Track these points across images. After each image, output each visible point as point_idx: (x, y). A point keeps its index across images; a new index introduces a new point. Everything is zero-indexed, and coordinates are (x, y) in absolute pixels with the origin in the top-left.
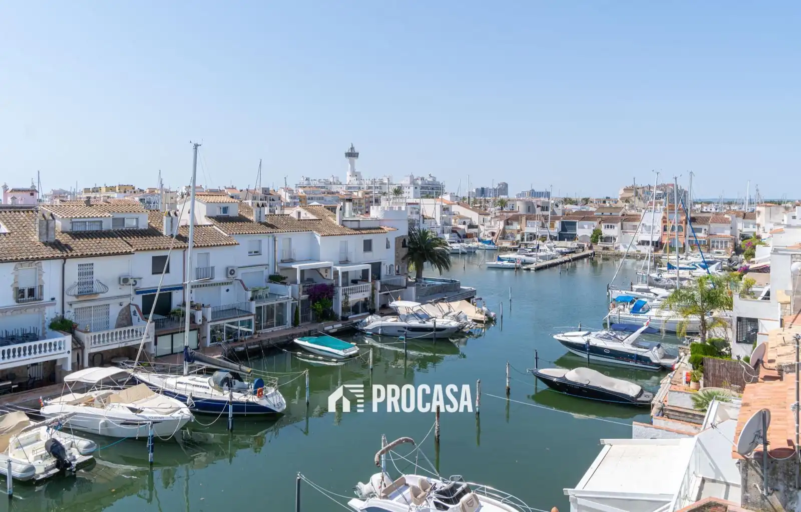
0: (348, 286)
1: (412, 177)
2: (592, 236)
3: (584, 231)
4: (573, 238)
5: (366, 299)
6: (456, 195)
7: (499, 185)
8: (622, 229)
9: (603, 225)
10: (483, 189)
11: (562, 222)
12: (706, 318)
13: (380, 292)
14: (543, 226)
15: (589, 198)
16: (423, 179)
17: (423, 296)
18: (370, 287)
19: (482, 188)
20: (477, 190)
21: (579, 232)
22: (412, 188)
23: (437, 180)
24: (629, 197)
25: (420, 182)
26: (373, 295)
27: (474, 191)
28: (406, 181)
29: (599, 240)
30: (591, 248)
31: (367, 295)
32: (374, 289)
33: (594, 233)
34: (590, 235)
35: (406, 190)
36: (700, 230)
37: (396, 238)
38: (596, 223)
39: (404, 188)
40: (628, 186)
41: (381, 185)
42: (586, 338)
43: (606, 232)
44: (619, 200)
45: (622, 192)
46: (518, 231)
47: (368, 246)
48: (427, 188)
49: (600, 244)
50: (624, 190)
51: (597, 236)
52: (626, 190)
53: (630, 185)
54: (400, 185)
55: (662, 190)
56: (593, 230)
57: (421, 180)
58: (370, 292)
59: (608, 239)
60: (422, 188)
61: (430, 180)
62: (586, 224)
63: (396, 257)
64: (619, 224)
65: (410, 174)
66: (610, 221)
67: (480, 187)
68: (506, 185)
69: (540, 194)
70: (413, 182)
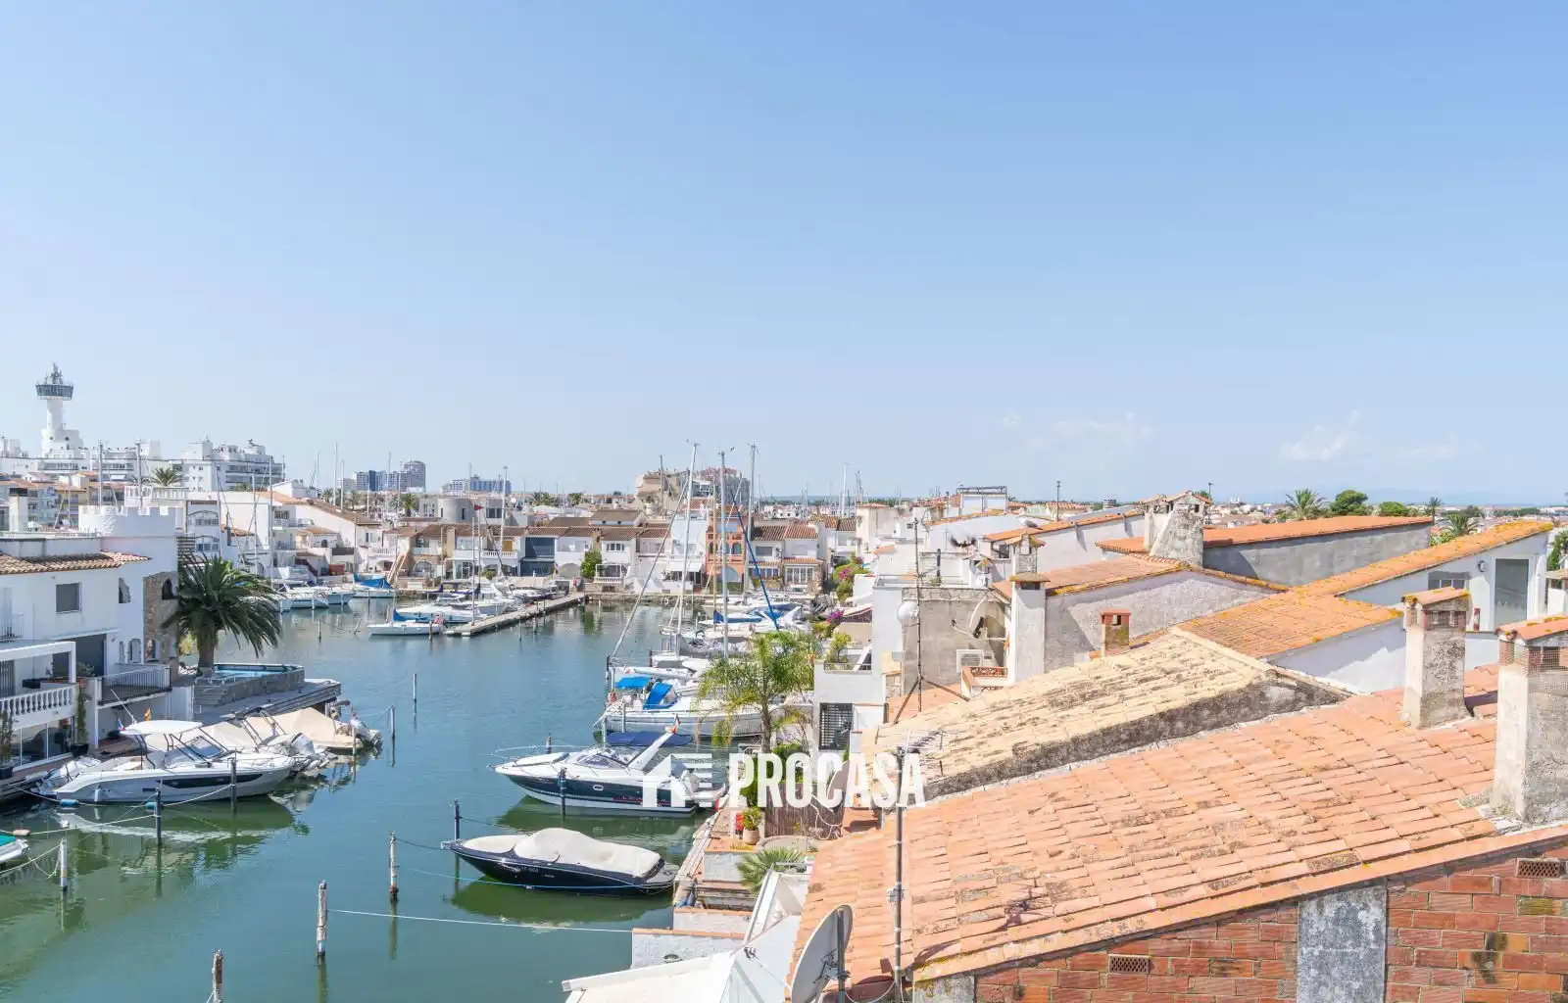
0: (13, 694)
1: (207, 444)
2: (583, 567)
3: (569, 555)
4: (547, 569)
5: (63, 723)
6: (307, 484)
7: (406, 466)
8: (638, 551)
9: (604, 545)
10: (372, 474)
11: (528, 539)
12: (771, 707)
13: (101, 703)
14: (490, 548)
15: (581, 494)
16: (235, 450)
17: (216, 706)
18: (75, 693)
19: (370, 472)
20: (360, 475)
21: (561, 559)
22: (208, 470)
23: (268, 453)
24: (653, 492)
25: (226, 456)
26: (81, 713)
27: (354, 477)
28: (192, 454)
29: (597, 573)
30: (580, 588)
31: (66, 712)
32: (83, 697)
33: (587, 560)
34: (579, 564)
35: (192, 472)
36: (768, 551)
37: (146, 579)
38: (590, 541)
39: (187, 469)
40: (652, 471)
41: (130, 462)
42: (559, 766)
43: (609, 557)
44: (635, 496)
45: (640, 481)
46: (440, 559)
47: (68, 599)
48: (243, 469)
49: (598, 580)
50: (645, 478)
51: (592, 566)
52: (649, 478)
53: (654, 469)
54: (179, 463)
55: (710, 479)
56: (586, 554)
57: (230, 451)
58: (75, 705)
59: (612, 571)
60: (232, 469)
61: (251, 452)
62: (572, 542)
63: (148, 622)
64: (634, 541)
65: (204, 439)
66: (615, 536)
67: (366, 470)
68: (422, 466)
69: (488, 486)
70: (211, 456)
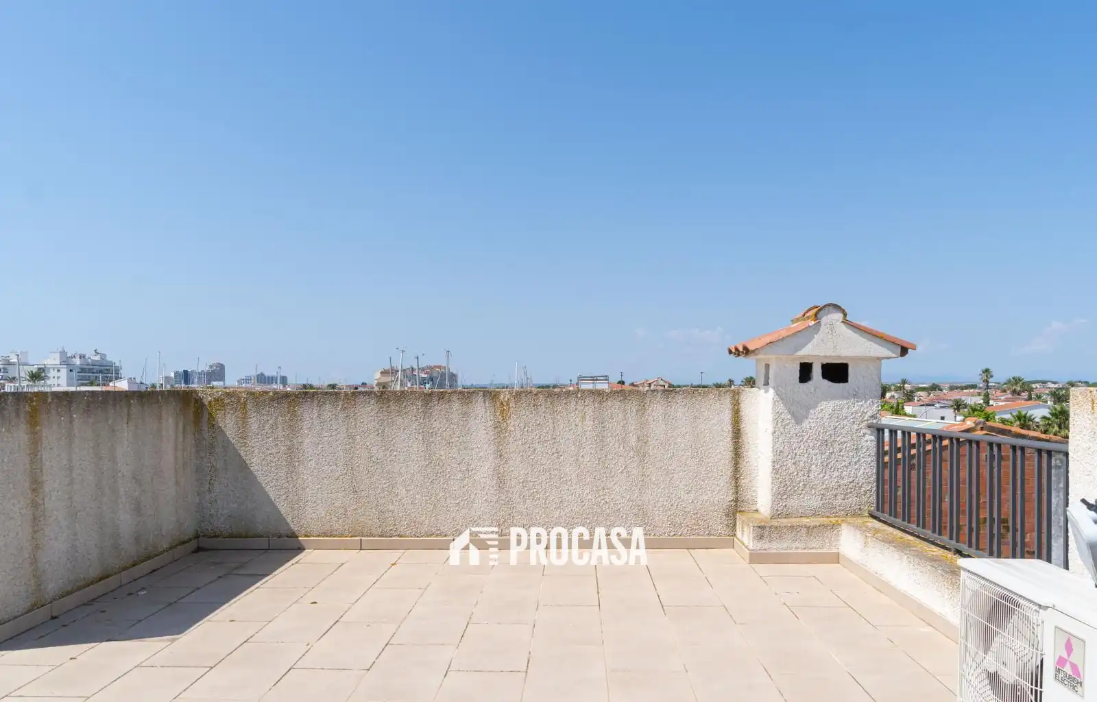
1: (63, 353)
6: (138, 381)
7: (211, 367)
10: (186, 372)
15: (336, 384)
16: (84, 357)
19: (184, 371)
20: (177, 373)
22: (64, 372)
23: (109, 358)
24: (386, 383)
25: (78, 362)
27: (172, 375)
28: (52, 360)
35: (52, 374)
39: (49, 372)
40: (386, 369)
41: (6, 366)
44: (374, 386)
45: (378, 375)
48: (91, 371)
50: (381, 373)
52: (384, 373)
53: (388, 367)
54: (43, 366)
55: (426, 373)
57: (80, 358)
60: (83, 370)
61: (97, 358)
65: (61, 350)
67: (181, 370)
68: (222, 367)
69: (271, 380)
70: (66, 361)
